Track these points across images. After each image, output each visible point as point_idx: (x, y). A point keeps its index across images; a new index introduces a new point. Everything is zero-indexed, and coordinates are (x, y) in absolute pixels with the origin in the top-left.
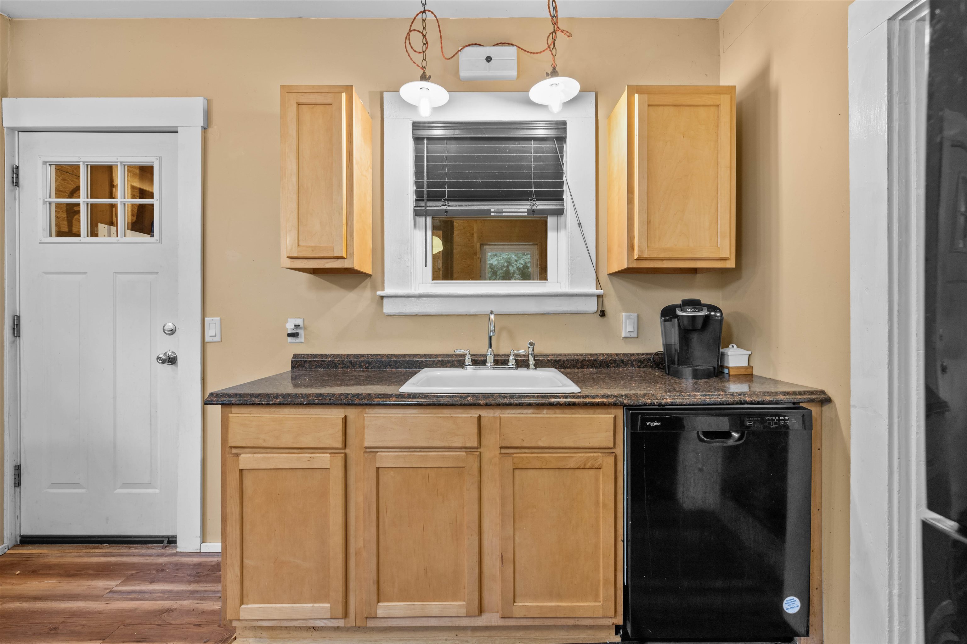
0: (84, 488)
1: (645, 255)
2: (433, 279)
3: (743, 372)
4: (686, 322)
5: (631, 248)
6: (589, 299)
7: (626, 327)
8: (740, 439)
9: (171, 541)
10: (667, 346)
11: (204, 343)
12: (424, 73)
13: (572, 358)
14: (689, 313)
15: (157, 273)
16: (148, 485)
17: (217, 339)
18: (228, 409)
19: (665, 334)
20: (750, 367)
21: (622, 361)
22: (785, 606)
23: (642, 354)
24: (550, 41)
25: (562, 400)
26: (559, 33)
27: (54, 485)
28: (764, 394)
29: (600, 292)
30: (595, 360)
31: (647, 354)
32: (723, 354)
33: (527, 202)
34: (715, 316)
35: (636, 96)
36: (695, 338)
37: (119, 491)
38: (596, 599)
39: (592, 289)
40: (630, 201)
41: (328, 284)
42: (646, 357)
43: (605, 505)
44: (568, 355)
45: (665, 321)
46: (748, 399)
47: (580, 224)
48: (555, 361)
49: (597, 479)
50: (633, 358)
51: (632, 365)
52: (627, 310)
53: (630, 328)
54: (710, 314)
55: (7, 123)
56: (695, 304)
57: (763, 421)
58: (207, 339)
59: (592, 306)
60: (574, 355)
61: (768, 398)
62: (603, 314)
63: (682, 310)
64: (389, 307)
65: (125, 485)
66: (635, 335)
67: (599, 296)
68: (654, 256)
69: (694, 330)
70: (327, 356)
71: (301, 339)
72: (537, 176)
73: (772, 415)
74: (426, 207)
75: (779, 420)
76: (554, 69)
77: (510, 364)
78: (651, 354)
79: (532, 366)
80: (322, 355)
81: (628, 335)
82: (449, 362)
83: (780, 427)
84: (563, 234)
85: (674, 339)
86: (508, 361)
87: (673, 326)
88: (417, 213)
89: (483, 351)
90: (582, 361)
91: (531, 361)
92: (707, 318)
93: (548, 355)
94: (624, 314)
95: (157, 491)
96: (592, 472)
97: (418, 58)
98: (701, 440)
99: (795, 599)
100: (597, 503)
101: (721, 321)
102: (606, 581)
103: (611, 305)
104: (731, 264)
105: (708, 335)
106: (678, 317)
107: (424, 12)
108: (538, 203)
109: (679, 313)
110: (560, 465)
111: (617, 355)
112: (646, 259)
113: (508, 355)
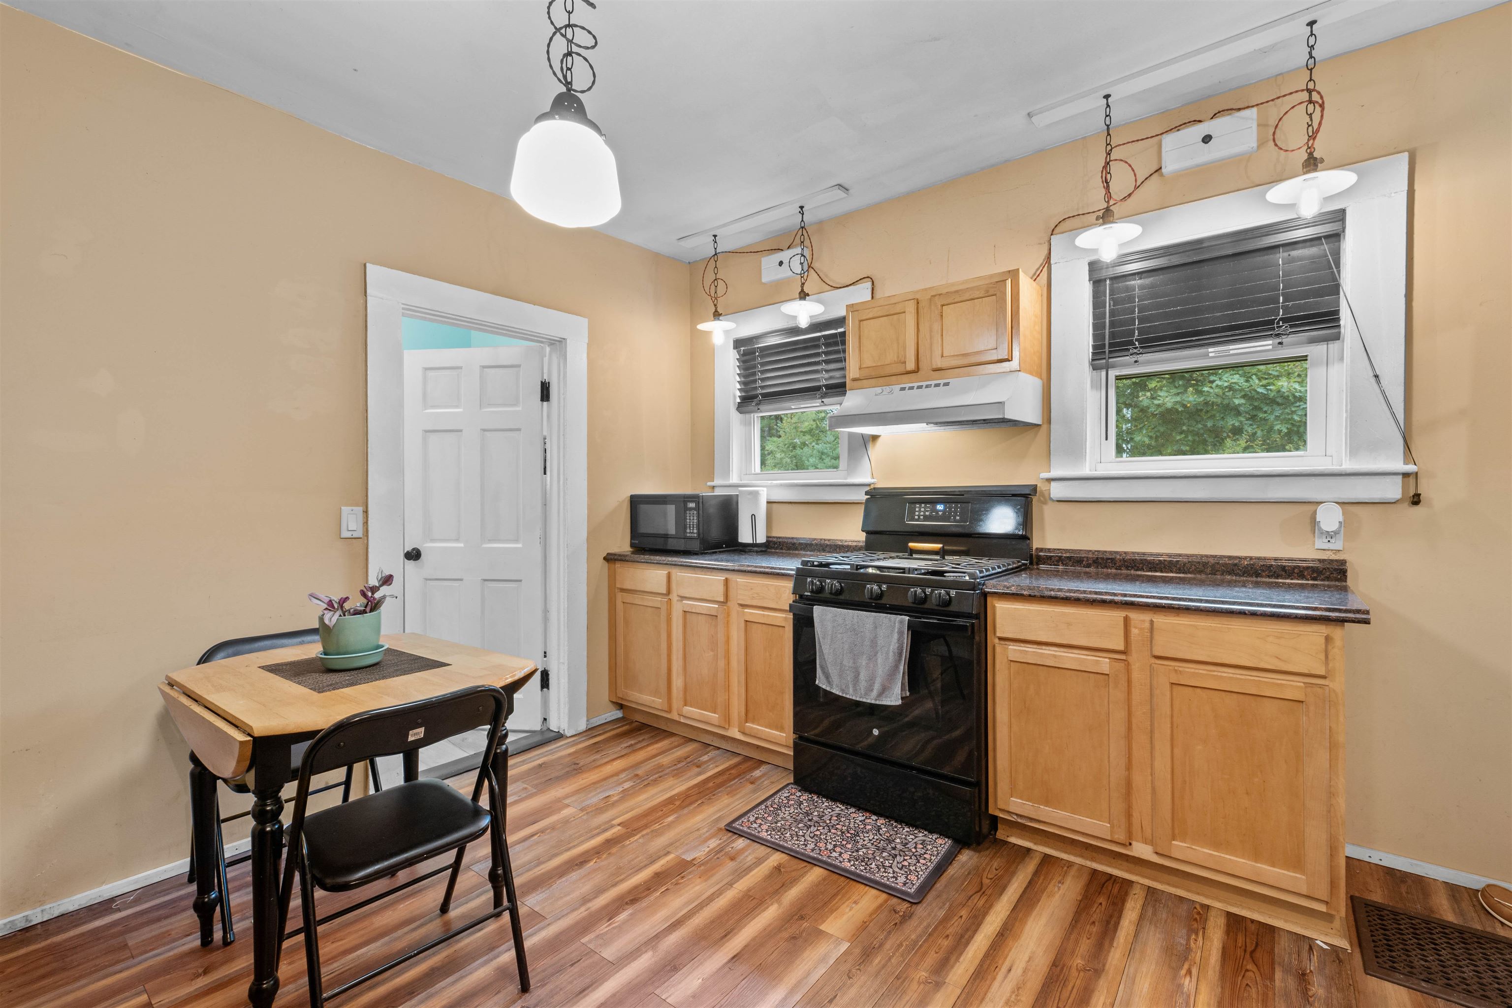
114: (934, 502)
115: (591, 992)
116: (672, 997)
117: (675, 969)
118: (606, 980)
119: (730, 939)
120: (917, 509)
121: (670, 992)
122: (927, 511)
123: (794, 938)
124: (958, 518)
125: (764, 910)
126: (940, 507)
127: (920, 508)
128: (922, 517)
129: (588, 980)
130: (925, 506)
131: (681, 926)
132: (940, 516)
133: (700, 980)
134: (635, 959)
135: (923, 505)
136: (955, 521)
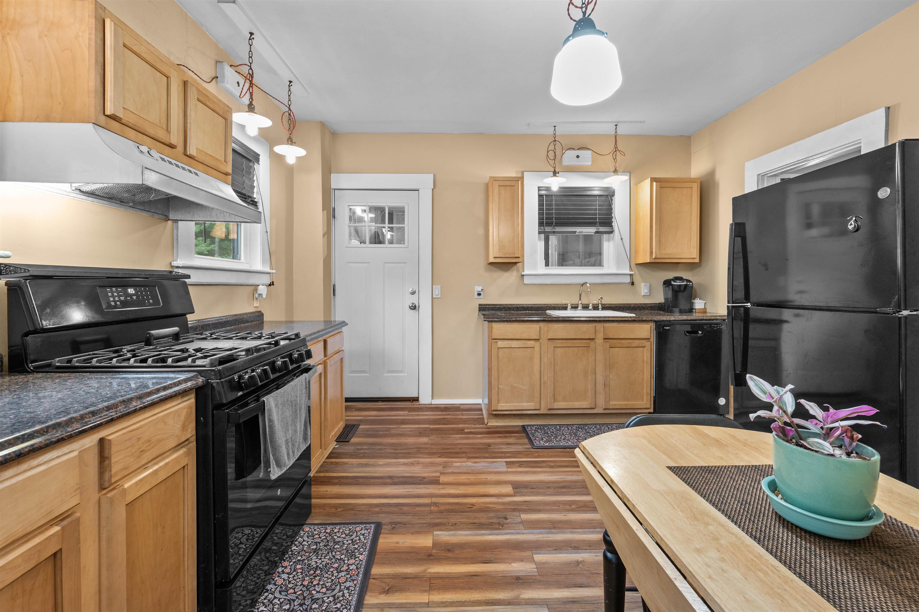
0: (368, 373)
1: (658, 257)
2: (546, 266)
3: (702, 311)
4: (676, 287)
5: (651, 253)
6: (626, 276)
7: (644, 291)
8: (702, 334)
9: (416, 399)
10: (666, 299)
11: (433, 298)
12: (555, 170)
13: (618, 305)
14: (678, 283)
15: (406, 263)
16: (401, 372)
17: (438, 296)
18: (490, 324)
19: (665, 293)
20: (705, 309)
21: (643, 307)
22: (719, 402)
23: (652, 304)
24: (614, 156)
25: (630, 319)
26: (618, 152)
27: (352, 372)
28: (711, 316)
29: (631, 273)
30: (629, 307)
31: (655, 304)
32: (693, 303)
33: (594, 227)
34: (690, 284)
35: (654, 183)
36: (680, 295)
37: (385, 375)
38: (643, 400)
39: (628, 272)
40: (651, 231)
41: (495, 269)
42: (655, 305)
43: (646, 362)
44: (616, 304)
45: (665, 287)
46: (705, 318)
47: (622, 239)
48: (610, 307)
49: (643, 352)
50: (648, 305)
51: (648, 309)
52: (644, 282)
53: (646, 291)
54: (687, 284)
55: (333, 186)
56: (680, 279)
57: (711, 326)
58: (434, 297)
59: (628, 280)
60: (619, 304)
61: (713, 318)
62: (633, 284)
63: (674, 282)
64: (527, 281)
65: (389, 372)
66: (648, 294)
67: (630, 275)
68: (662, 257)
69: (680, 291)
70: (496, 305)
71: (481, 297)
72: (599, 214)
73: (714, 324)
74: (544, 230)
75: (717, 326)
76: (616, 169)
77: (590, 308)
78: (657, 304)
79: (600, 309)
80: (493, 305)
81: (645, 294)
82: (557, 307)
83: (718, 329)
84: (611, 243)
85: (670, 295)
86: (589, 307)
87: (669, 289)
88: (540, 233)
89: (576, 302)
90: (623, 307)
91: (600, 307)
92: (686, 285)
93: (606, 304)
94: (643, 284)
95: (406, 375)
96: (641, 349)
97: (552, 162)
98: (686, 335)
99: (723, 399)
100: (643, 362)
101: (692, 287)
102: (647, 393)
103: (636, 280)
104: (697, 261)
105: (686, 294)
106: (672, 285)
107: (555, 141)
108: (600, 228)
109: (673, 283)
110: (629, 345)
111: (640, 304)
112: (659, 258)
113: (589, 304)
114: (127, 286)
115: (570, 598)
116: (533, 567)
117: (518, 578)
118: (557, 598)
119: (475, 572)
120: (110, 294)
121: (531, 569)
122: (121, 296)
123: (449, 550)
124: (151, 301)
125: (439, 573)
126: (131, 291)
127: (112, 293)
128: (118, 303)
129: (568, 606)
130: (116, 290)
131: (489, 600)
132: (135, 301)
133: (512, 565)
134: (533, 599)
135: (114, 289)
136: (151, 305)
